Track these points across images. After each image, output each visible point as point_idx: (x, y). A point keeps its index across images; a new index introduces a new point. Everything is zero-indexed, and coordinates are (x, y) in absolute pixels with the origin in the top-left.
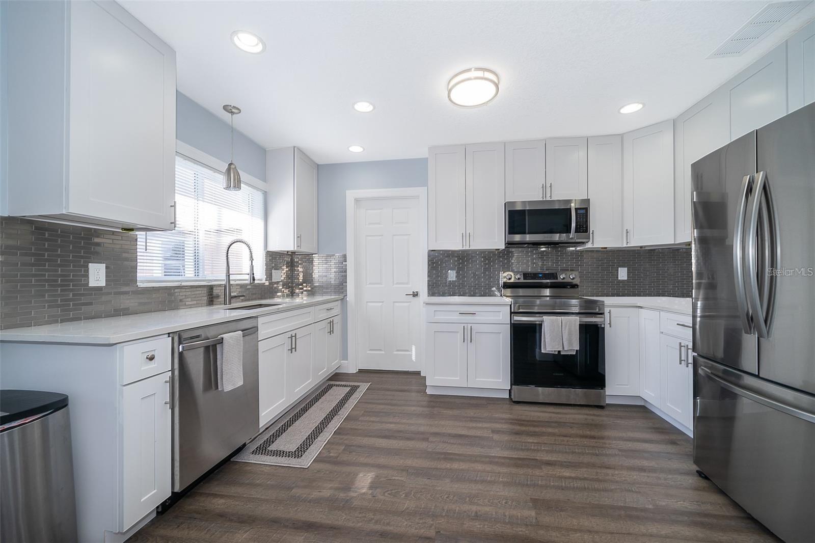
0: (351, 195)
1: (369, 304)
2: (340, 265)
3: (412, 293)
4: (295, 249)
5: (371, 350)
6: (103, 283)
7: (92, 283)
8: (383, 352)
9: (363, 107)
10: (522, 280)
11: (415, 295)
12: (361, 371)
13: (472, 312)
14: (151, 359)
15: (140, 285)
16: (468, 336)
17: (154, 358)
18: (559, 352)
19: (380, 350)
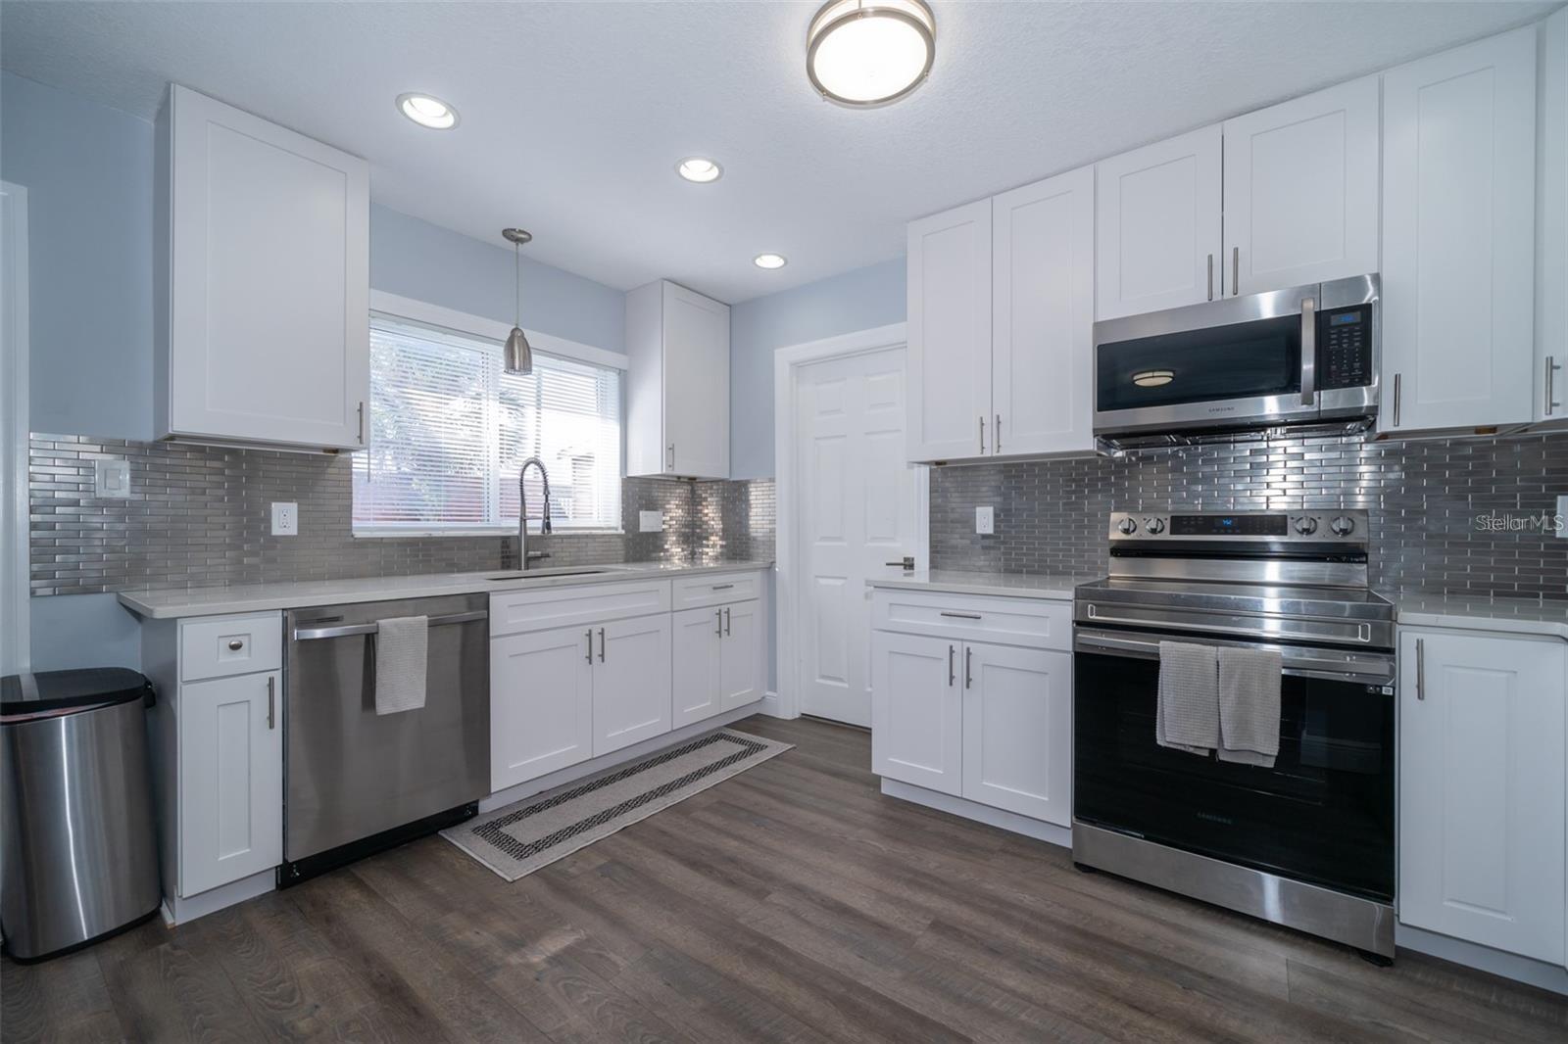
0: (784, 357)
1: (823, 581)
2: (765, 501)
3: (902, 561)
4: (664, 471)
5: (823, 677)
6: (293, 531)
7: (276, 531)
8: (846, 685)
9: (699, 170)
10: (1166, 536)
11: (909, 564)
12: (806, 719)
13: (973, 614)
14: (235, 647)
15: (358, 534)
16: (962, 671)
17: (241, 646)
18: (1213, 752)
19: (841, 680)
